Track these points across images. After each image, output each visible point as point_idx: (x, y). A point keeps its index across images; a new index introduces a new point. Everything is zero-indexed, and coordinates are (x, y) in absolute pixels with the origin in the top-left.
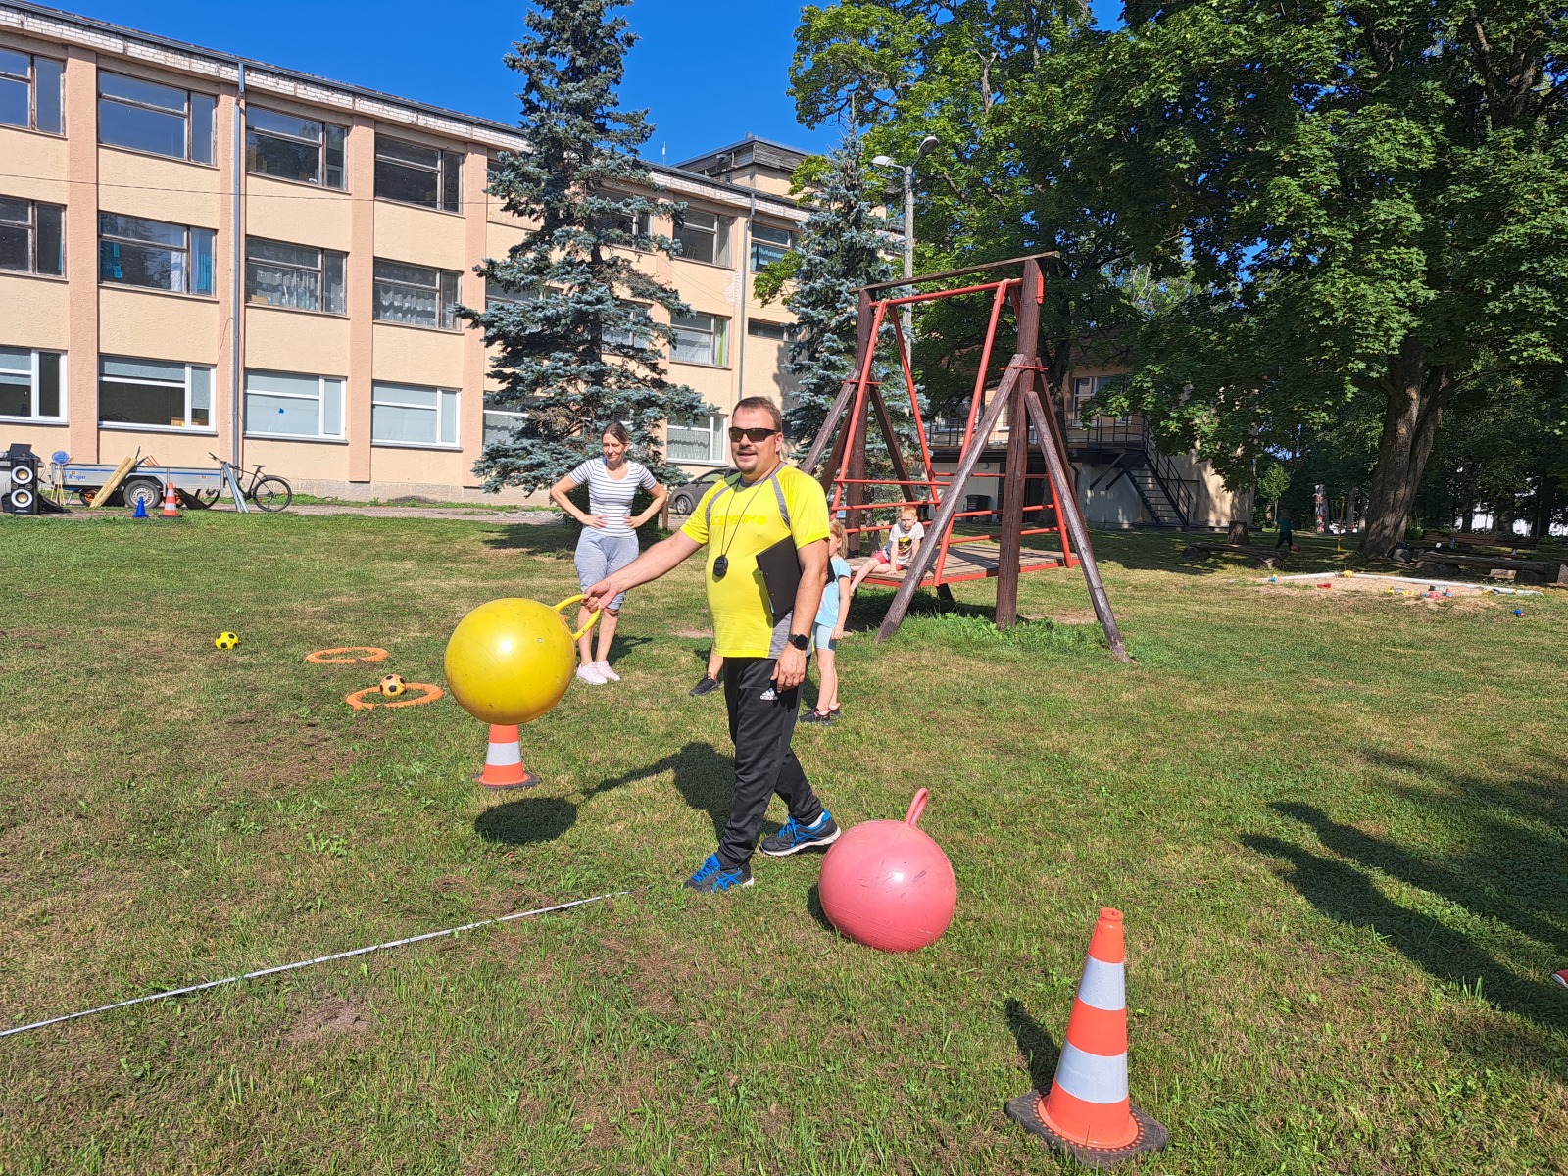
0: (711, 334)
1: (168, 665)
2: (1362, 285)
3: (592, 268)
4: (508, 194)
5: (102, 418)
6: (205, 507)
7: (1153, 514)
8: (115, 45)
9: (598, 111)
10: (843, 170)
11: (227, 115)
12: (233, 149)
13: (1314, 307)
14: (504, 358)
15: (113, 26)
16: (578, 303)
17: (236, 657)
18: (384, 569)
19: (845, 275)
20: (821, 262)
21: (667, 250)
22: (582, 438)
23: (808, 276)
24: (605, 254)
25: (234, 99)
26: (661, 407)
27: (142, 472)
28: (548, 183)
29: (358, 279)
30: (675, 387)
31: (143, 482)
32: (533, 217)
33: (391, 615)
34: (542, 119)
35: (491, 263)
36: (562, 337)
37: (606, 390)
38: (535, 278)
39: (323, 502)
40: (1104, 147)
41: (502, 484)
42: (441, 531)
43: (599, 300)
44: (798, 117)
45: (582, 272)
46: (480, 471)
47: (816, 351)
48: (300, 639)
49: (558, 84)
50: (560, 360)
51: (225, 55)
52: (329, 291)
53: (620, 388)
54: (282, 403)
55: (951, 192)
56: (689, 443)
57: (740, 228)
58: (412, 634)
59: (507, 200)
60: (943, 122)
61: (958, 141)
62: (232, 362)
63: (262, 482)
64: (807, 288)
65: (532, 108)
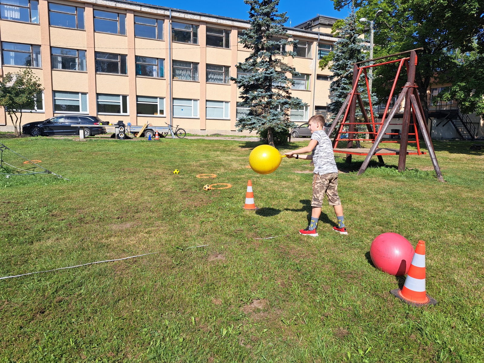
0: (305, 80)
1: (163, 178)
3: (269, 63)
4: (245, 42)
5: (138, 113)
6: (164, 137)
7: (460, 134)
8: (138, 8)
9: (272, 14)
10: (349, 25)
11: (167, 25)
12: (168, 35)
14: (244, 92)
15: (138, 3)
16: (265, 74)
17: (179, 176)
18: (212, 154)
19: (349, 59)
20: (342, 55)
21: (292, 56)
22: (266, 115)
23: (337, 60)
24: (273, 58)
25: (168, 20)
26: (290, 104)
27: (149, 128)
28: (257, 38)
29: (202, 70)
30: (294, 98)
31: (149, 130)
32: (252, 49)
33: (216, 166)
34: (255, 19)
35: (240, 64)
36: (261, 84)
37: (273, 100)
38: (253, 67)
39: (193, 136)
40: (443, 8)
41: (243, 129)
42: (226, 143)
43: (272, 73)
44: (335, 7)
45: (266, 65)
46: (237, 126)
47: (339, 84)
48: (194, 172)
49: (260, 7)
50: (260, 91)
51: (166, 8)
52: (194, 74)
53: (277, 99)
54: (182, 108)
55: (387, 27)
56: (297, 115)
57: (315, 45)
58: (222, 171)
59: (245, 44)
60: (384, 4)
61: (390, 10)
62: (169, 96)
63: (178, 130)
64: (337, 64)
65: (252, 15)
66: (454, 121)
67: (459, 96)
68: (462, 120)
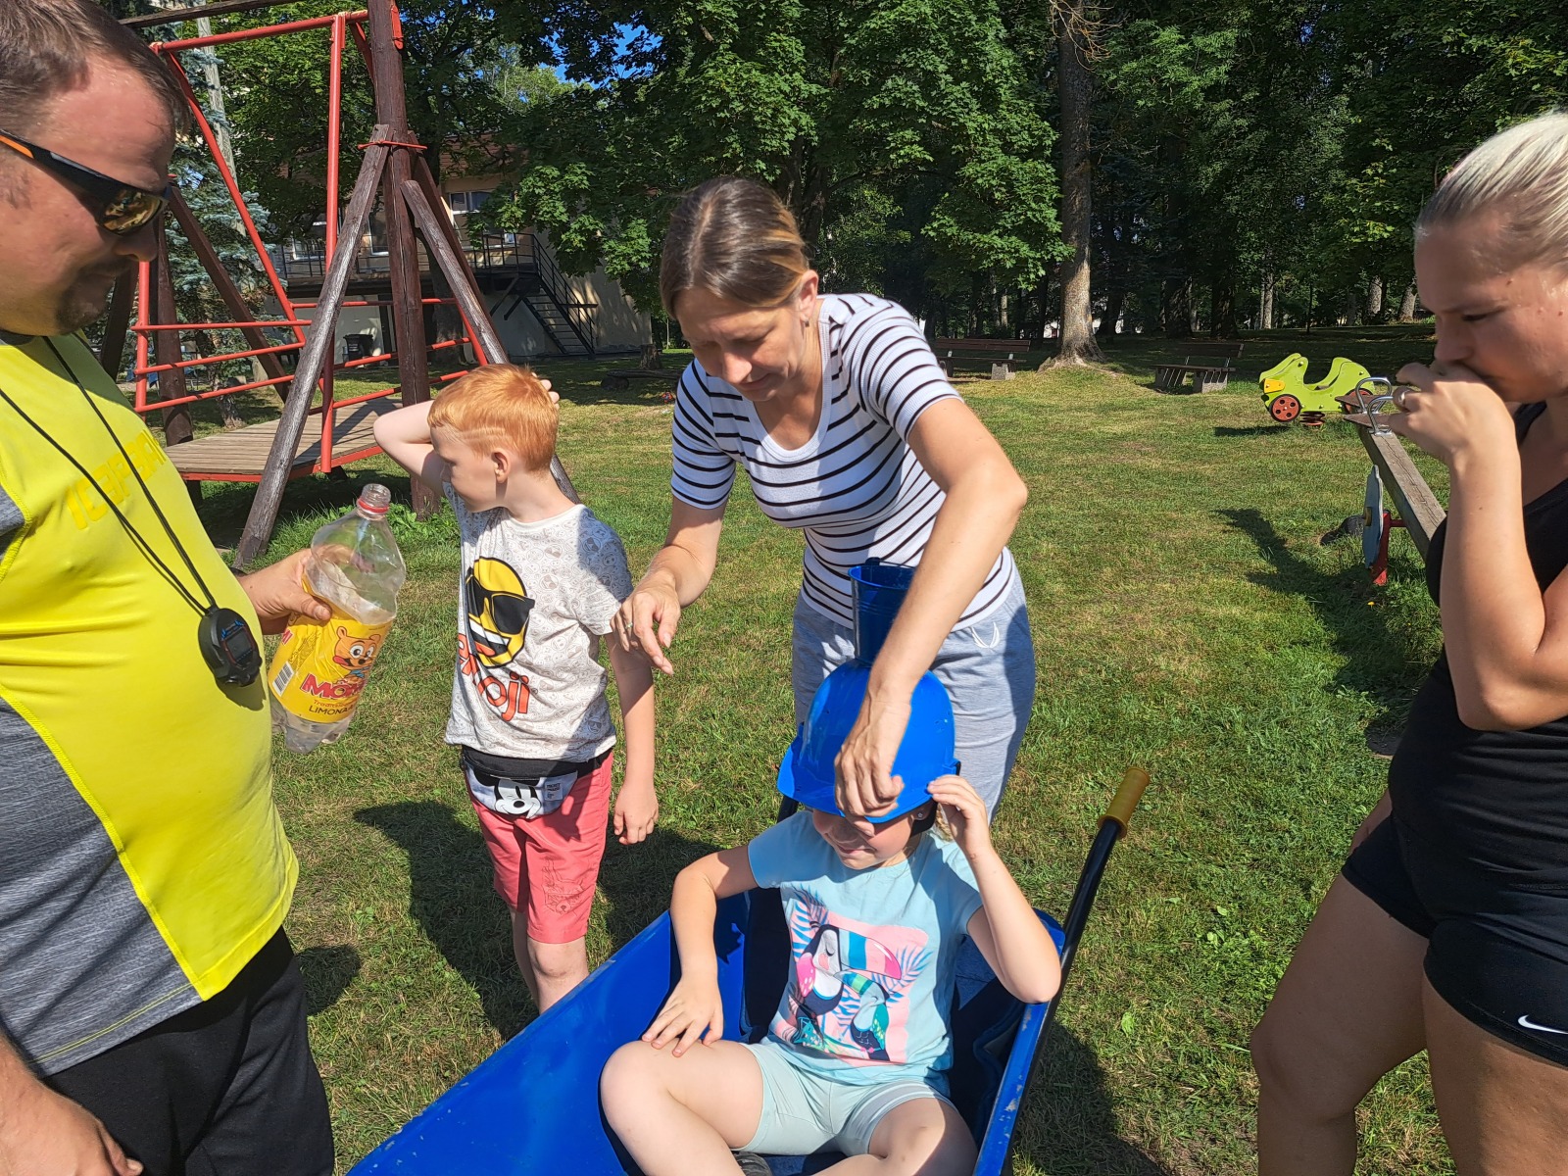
2: (754, 72)
7: (557, 342)
13: (712, 95)
67: (548, 213)
68: (553, 297)
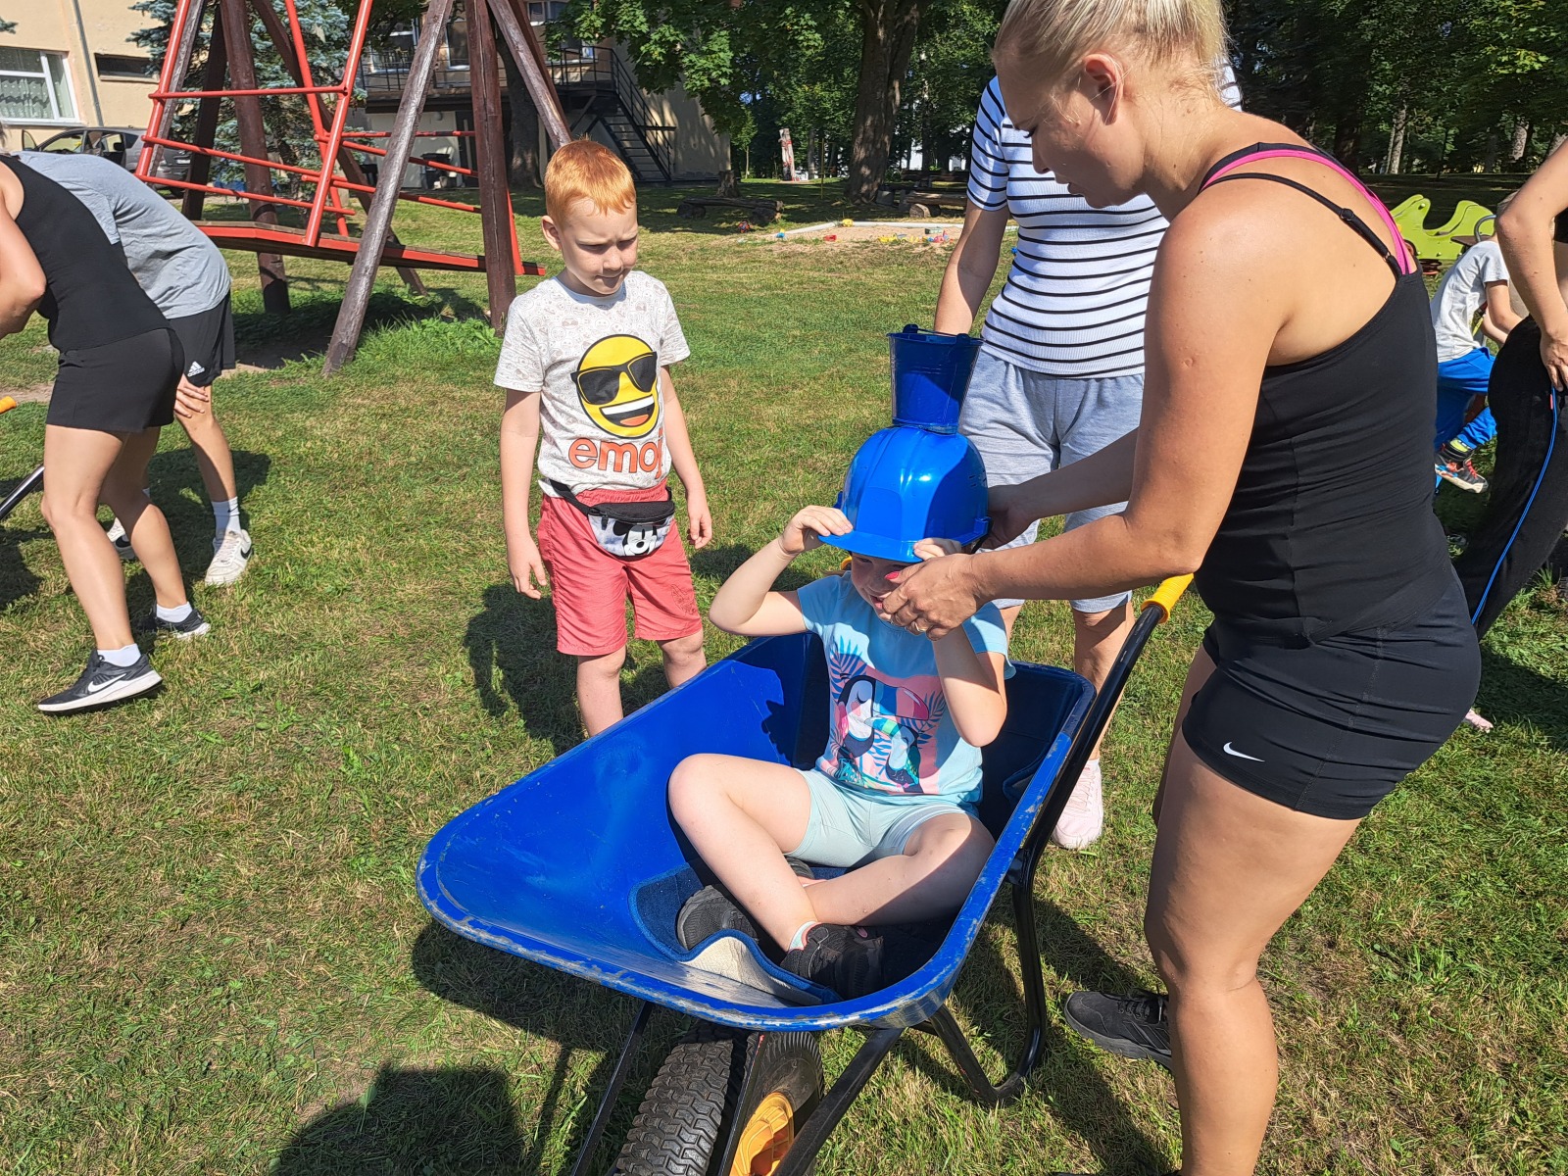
56: (19, 99)
66: (610, 121)
68: (631, 118)
